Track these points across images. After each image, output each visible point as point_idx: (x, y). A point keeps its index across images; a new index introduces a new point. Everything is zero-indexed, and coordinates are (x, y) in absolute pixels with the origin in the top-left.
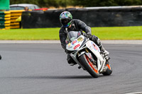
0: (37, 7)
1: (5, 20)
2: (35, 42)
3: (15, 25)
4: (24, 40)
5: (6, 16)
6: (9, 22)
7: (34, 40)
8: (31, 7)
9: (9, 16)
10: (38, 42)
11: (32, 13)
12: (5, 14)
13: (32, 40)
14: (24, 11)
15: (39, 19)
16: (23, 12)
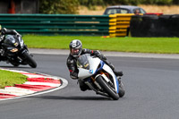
1: (109, 26)
6: (115, 28)
15: (153, 26)
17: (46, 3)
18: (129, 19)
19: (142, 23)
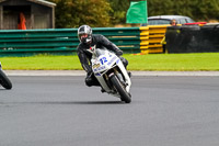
0: (189, 21)
1: (140, 41)
2: (186, 74)
5: (142, 34)
6: (147, 43)
8: (180, 20)
9: (147, 33)
10: (192, 74)
11: (181, 29)
12: (141, 31)
14: (169, 25)
15: (193, 39)
16: (168, 28)
19: (180, 35)
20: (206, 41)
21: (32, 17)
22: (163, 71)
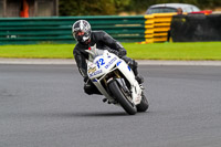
0: (196, 10)
1: (145, 29)
2: (192, 63)
3: (160, 37)
4: (175, 60)
5: (147, 22)
6: (152, 31)
7: (191, 60)
8: (187, 9)
9: (152, 22)
10: (197, 63)
11: (186, 17)
12: (146, 19)
13: (187, 60)
14: (175, 14)
15: (199, 28)
16: (174, 17)
17: (75, 3)
18: (169, 20)
19: (185, 24)
20: (212, 30)
21: (36, 4)
22: (168, 60)
